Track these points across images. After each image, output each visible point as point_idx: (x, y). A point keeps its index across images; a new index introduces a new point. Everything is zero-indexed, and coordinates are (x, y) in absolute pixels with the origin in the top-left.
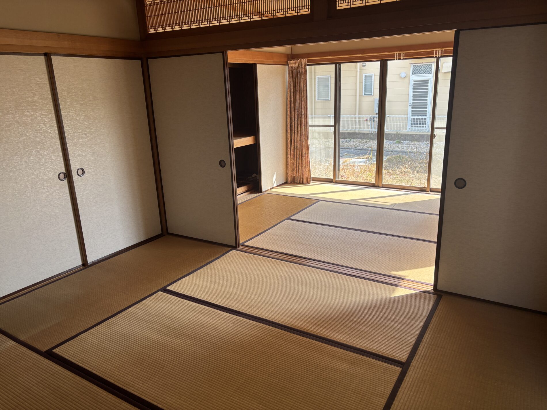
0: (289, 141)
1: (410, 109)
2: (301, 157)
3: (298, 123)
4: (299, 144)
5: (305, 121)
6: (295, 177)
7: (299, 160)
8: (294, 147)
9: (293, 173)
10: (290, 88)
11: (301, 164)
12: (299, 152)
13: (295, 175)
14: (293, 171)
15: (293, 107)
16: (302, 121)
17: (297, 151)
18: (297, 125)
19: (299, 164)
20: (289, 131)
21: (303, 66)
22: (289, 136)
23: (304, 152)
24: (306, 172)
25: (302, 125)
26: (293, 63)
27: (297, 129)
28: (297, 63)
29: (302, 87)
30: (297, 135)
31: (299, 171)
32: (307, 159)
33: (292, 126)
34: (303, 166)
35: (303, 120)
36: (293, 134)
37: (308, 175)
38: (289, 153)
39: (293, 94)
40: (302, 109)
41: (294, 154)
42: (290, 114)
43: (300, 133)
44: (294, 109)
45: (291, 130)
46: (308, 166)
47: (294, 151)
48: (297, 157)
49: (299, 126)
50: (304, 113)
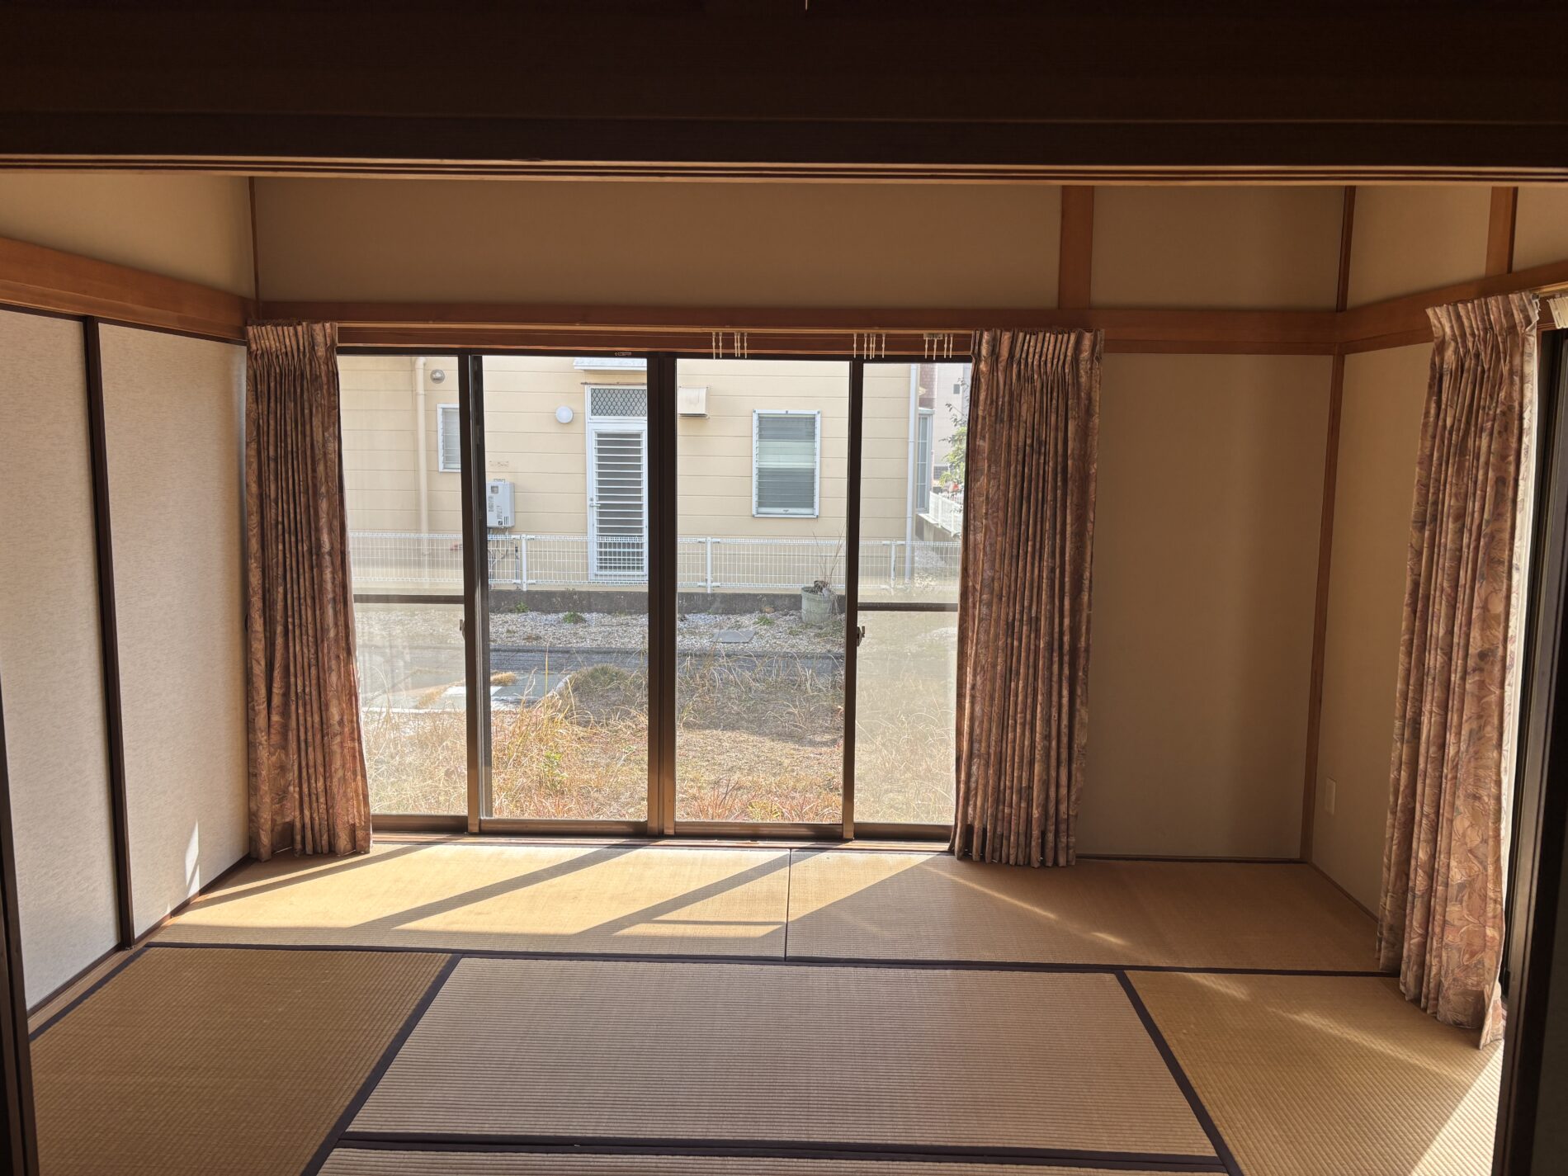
0: (259, 669)
1: (593, 517)
2: (319, 736)
3: (302, 591)
4: (307, 683)
5: (337, 582)
6: (291, 825)
7: (310, 749)
8: (286, 695)
9: (281, 812)
10: (259, 443)
11: (321, 769)
12: (309, 714)
13: (292, 814)
14: (281, 800)
15: (277, 522)
16: (322, 581)
17: (301, 711)
18: (299, 599)
19: (312, 771)
20: (258, 625)
21: (321, 351)
22: (258, 646)
23: (335, 713)
24: (348, 801)
25: (321, 600)
26: (269, 337)
27: (296, 616)
28: (293, 339)
29: (318, 437)
30: (297, 641)
31: (314, 798)
32: (349, 744)
33: (274, 603)
34: (331, 777)
35: (328, 575)
36: (279, 641)
37: (359, 812)
38: (261, 721)
39: (272, 465)
40: (318, 530)
41: (285, 727)
42: (259, 554)
43: (311, 632)
44: (280, 532)
45: (269, 623)
46: (355, 773)
47: (285, 713)
48: (302, 737)
49: (309, 601)
50: (332, 548)
